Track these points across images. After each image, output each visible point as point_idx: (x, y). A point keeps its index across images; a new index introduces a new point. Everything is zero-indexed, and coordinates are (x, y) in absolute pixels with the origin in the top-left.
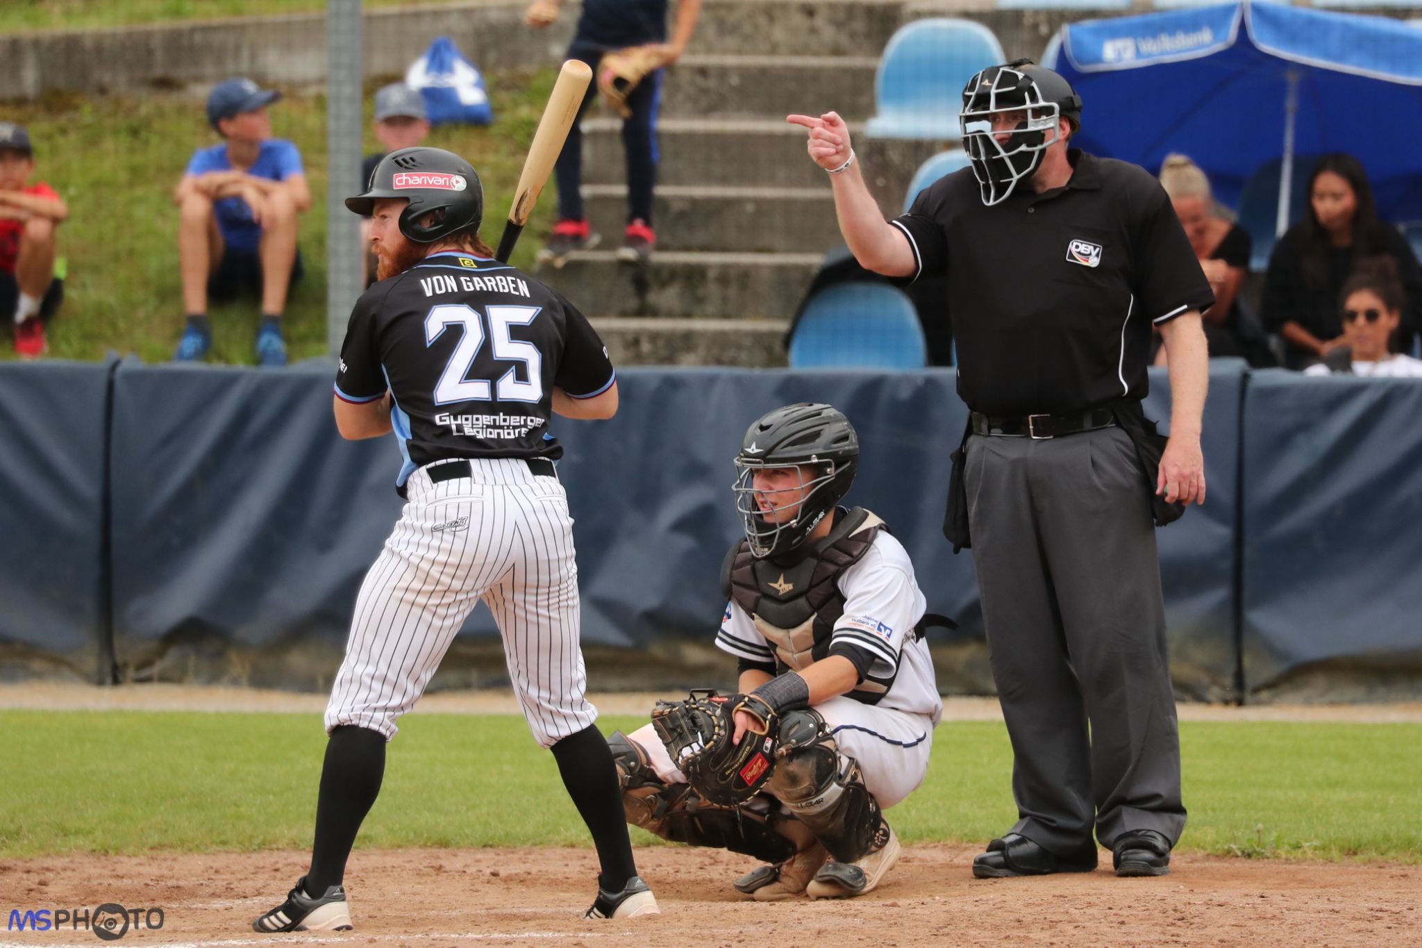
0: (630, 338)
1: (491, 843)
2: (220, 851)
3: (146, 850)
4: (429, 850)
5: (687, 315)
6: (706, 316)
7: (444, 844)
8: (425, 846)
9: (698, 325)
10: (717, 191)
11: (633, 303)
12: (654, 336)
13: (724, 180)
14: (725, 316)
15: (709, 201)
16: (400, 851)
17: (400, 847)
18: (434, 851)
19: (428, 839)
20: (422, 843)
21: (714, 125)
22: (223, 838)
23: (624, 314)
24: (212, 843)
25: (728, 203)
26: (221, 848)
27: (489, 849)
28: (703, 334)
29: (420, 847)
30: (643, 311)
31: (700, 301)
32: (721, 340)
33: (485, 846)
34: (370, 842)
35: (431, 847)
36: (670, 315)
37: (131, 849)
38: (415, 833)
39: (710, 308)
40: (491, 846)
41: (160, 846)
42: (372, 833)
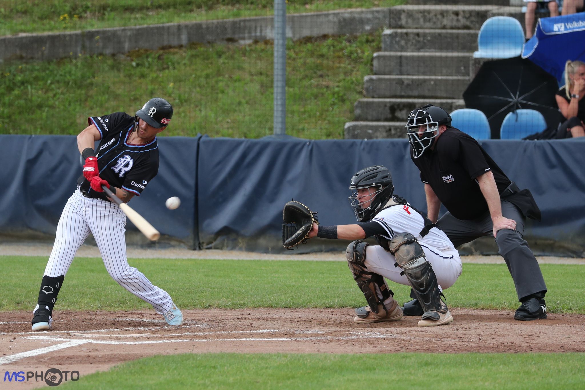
10: (421, 77)
11: (390, 116)
12: (396, 128)
13: (424, 74)
15: (418, 80)
21: (421, 54)
23: (386, 120)
25: (425, 81)
30: (394, 119)
36: (403, 120)
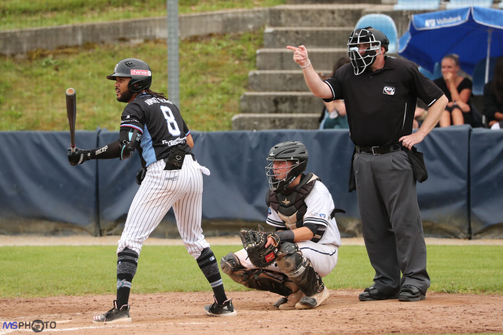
0: (272, 120)
1: (197, 290)
2: (107, 294)
3: (83, 294)
4: (177, 293)
5: (291, 112)
6: (297, 113)
7: (181, 291)
8: (175, 291)
9: (294, 115)
11: (273, 108)
12: (280, 119)
14: (304, 112)
16: (167, 293)
17: (167, 292)
18: (178, 293)
19: (176, 289)
20: (174, 290)
22: (109, 289)
23: (270, 112)
24: (105, 291)
26: (109, 293)
27: (196, 292)
28: (296, 118)
29: (173, 292)
30: (276, 112)
31: (296, 107)
32: (302, 120)
33: (195, 291)
34: (157, 290)
35: (177, 292)
36: (286, 112)
37: (78, 294)
38: (172, 287)
39: (299, 110)
40: (197, 291)
41: (88, 293)
42: (158, 287)
